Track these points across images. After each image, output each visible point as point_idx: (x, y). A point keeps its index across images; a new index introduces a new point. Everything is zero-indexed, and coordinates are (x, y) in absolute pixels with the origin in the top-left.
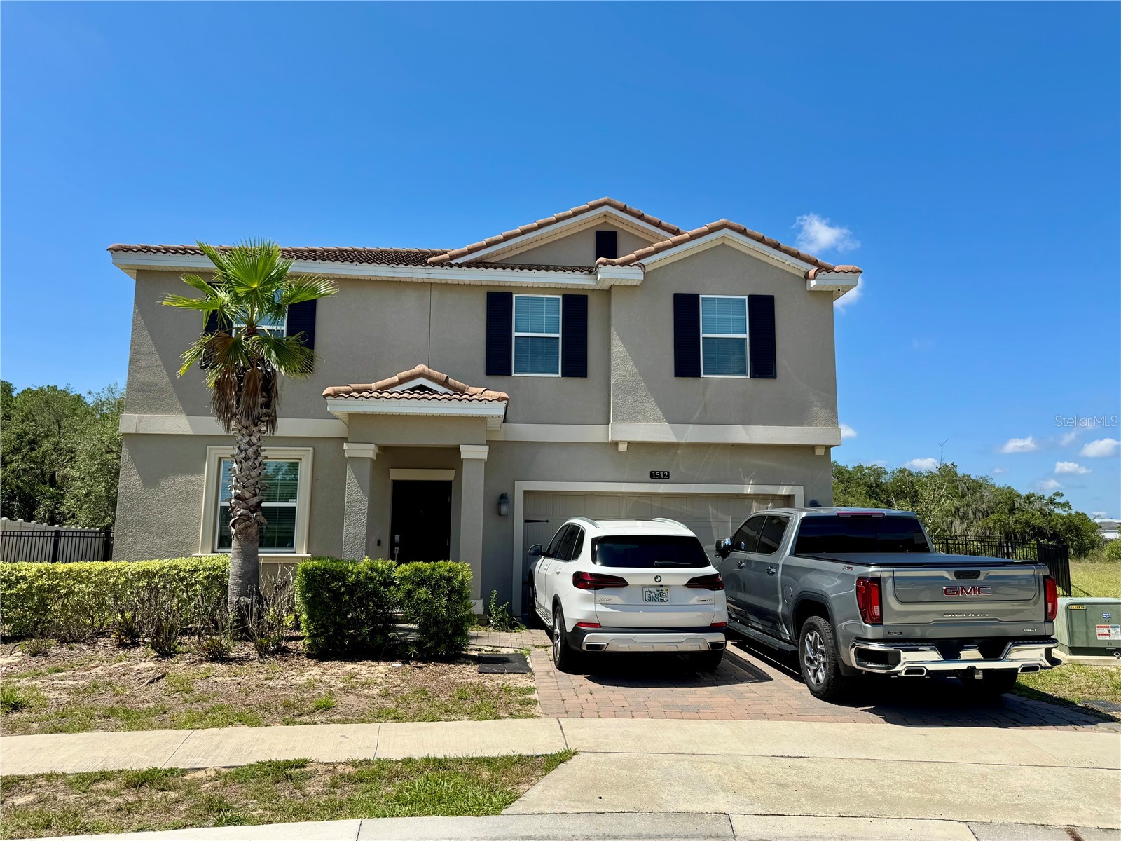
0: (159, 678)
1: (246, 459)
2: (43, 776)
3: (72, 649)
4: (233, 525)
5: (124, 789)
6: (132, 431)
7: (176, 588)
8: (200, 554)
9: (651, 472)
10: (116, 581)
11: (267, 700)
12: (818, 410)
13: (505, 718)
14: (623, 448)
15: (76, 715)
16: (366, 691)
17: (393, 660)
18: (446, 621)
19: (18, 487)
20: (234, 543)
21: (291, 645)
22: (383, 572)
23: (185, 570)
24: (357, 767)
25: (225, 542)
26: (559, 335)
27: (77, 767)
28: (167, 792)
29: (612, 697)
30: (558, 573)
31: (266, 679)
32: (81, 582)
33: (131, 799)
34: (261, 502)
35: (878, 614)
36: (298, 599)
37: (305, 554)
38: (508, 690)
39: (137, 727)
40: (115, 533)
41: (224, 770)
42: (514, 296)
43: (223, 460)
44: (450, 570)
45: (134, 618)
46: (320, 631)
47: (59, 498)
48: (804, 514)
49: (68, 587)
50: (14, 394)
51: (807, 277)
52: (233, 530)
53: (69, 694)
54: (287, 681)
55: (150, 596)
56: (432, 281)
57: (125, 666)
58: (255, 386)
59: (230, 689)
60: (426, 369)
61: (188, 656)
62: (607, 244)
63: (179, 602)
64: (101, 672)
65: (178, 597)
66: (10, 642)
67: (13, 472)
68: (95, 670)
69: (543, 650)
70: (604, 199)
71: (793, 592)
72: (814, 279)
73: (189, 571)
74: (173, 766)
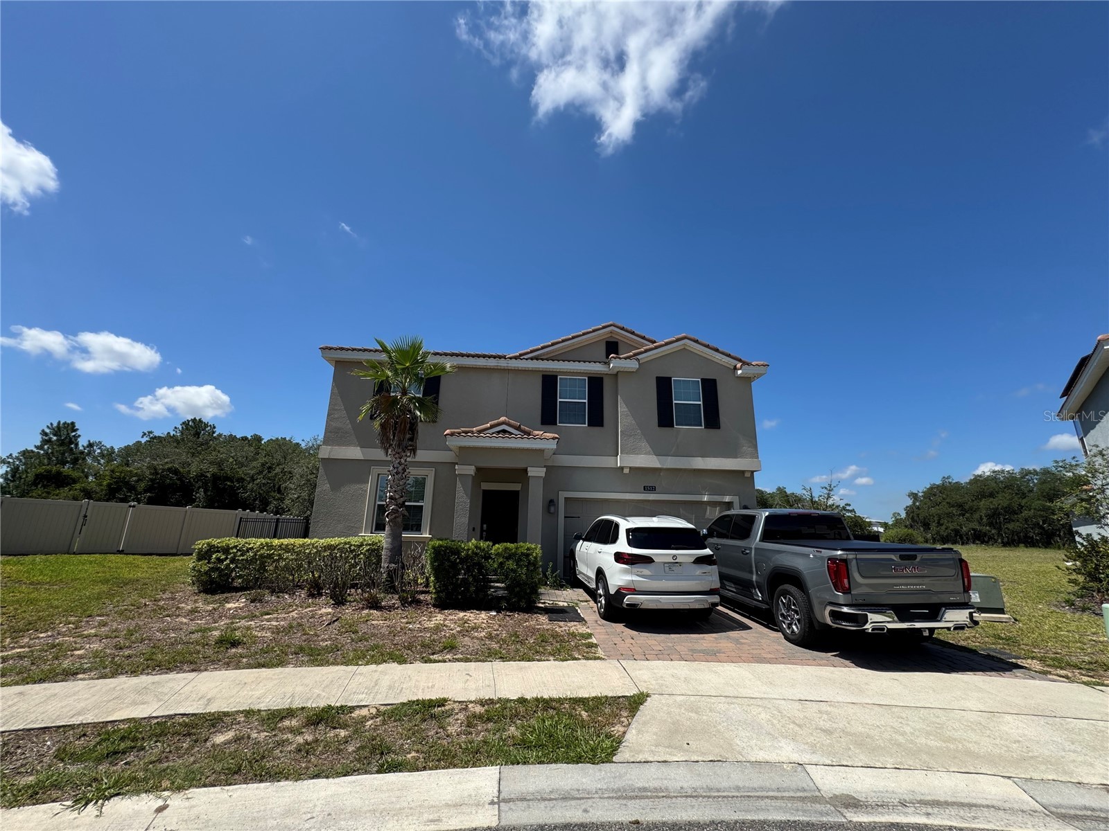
0: (334, 621)
1: (397, 473)
2: (242, 712)
3: (278, 597)
4: (387, 516)
5: (304, 727)
6: (327, 457)
7: (348, 557)
8: (363, 534)
9: (644, 487)
10: (310, 551)
11: (409, 640)
12: (746, 448)
13: (580, 659)
14: (626, 471)
15: (275, 651)
16: (476, 634)
17: (490, 610)
18: (525, 584)
19: (259, 493)
20: (387, 528)
21: (422, 597)
22: (484, 549)
23: (354, 545)
24: (484, 706)
25: (380, 527)
26: (586, 401)
27: (271, 703)
28: (338, 730)
29: (650, 642)
30: (600, 552)
31: (407, 623)
32: (288, 552)
33: (310, 738)
34: (405, 501)
35: (847, 586)
36: (428, 568)
37: (428, 536)
38: (573, 635)
39: (318, 664)
40: (311, 521)
41: (382, 707)
42: (559, 377)
43: (380, 476)
44: (528, 549)
45: (320, 577)
46: (442, 588)
47: (282, 500)
48: (767, 514)
49: (279, 555)
50: (263, 442)
51: (735, 368)
52: (387, 519)
53: (273, 633)
54: (421, 625)
55: (332, 562)
56: (510, 368)
57: (312, 611)
58: (405, 427)
59: (383, 630)
60: (507, 419)
61: (354, 604)
62: (612, 347)
63: (349, 566)
64: (296, 616)
65: (350, 562)
66: (239, 592)
67: (257, 485)
68: (292, 614)
69: (586, 603)
70: (611, 323)
71: (767, 568)
72: (741, 369)
73: (357, 545)
74: (343, 704)
